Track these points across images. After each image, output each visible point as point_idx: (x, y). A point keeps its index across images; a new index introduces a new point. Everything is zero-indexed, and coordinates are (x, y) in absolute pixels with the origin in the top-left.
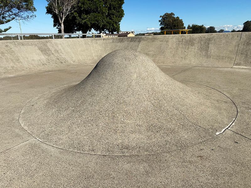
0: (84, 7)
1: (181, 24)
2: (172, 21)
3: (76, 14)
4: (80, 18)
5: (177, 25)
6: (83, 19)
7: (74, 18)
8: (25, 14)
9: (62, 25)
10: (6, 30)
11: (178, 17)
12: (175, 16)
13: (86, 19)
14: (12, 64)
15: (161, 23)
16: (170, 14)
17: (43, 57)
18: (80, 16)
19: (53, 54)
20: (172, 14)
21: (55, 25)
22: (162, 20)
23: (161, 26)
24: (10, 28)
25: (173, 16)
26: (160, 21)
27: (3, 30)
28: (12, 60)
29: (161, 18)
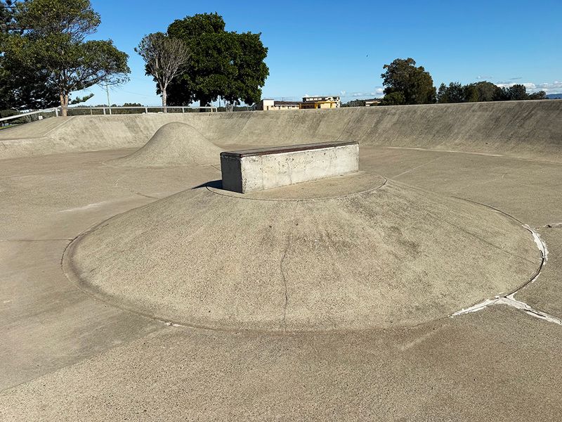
0: (198, 66)
1: (426, 81)
2: (408, 76)
3: (187, 77)
5: (418, 84)
6: (197, 84)
7: (184, 82)
8: (113, 77)
9: (165, 94)
10: (85, 99)
11: (421, 67)
12: (417, 66)
14: (95, 140)
16: (406, 61)
17: (129, 135)
18: (193, 80)
19: (141, 131)
20: (410, 61)
21: (158, 93)
22: (387, 73)
24: (92, 95)
25: (412, 65)
26: (383, 76)
28: (96, 136)
29: (386, 70)
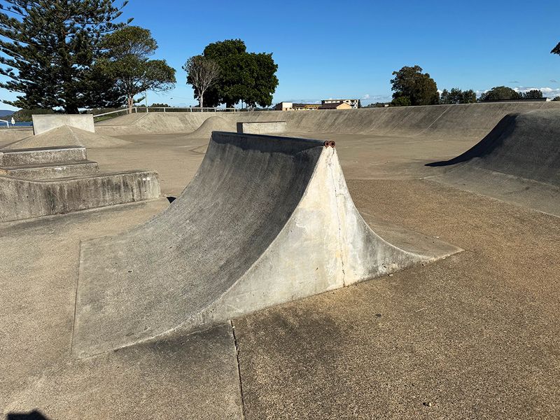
0: (226, 79)
1: (430, 87)
2: (414, 82)
3: (217, 87)
4: (222, 90)
5: (423, 89)
6: (225, 92)
7: (216, 90)
9: (202, 98)
11: (426, 74)
12: (423, 72)
13: (229, 91)
15: (394, 86)
16: (413, 69)
18: (222, 88)
20: (417, 68)
21: (195, 97)
22: (396, 79)
23: (394, 92)
24: (144, 98)
25: (419, 72)
26: (392, 81)
27: (137, 100)
29: (395, 76)
